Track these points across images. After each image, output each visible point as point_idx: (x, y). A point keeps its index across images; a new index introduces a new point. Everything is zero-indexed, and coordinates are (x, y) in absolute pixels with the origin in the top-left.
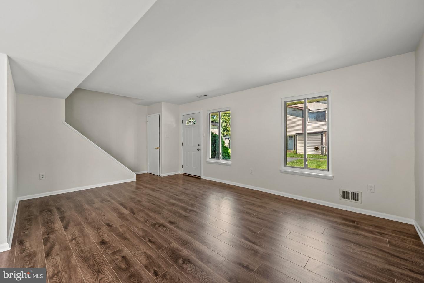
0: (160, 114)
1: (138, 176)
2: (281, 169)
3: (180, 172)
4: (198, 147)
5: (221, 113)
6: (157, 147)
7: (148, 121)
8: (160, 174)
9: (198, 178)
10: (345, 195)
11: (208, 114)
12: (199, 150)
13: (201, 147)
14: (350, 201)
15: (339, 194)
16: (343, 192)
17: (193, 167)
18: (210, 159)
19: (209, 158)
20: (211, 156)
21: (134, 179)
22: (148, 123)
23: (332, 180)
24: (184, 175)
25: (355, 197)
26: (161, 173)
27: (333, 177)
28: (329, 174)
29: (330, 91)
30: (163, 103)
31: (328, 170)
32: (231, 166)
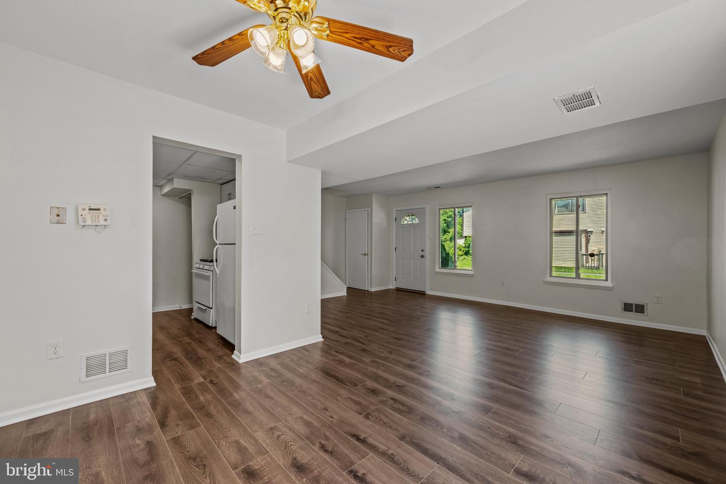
0: (369, 209)
1: (349, 289)
2: (545, 280)
3: (392, 286)
4: (422, 253)
5: (457, 210)
6: (364, 253)
7: (347, 218)
8: (369, 288)
9: (422, 294)
10: (628, 307)
11: (438, 209)
12: (422, 256)
13: (427, 253)
14: (633, 314)
15: (620, 307)
16: (625, 304)
17: (412, 280)
18: (440, 268)
19: (438, 268)
20: (442, 264)
21: (344, 293)
22: (348, 221)
23: (611, 290)
24: (398, 290)
25: (640, 309)
26: (371, 287)
27: (613, 287)
28: (609, 284)
29: (610, 189)
30: (373, 195)
31: (607, 280)
32: (473, 277)
